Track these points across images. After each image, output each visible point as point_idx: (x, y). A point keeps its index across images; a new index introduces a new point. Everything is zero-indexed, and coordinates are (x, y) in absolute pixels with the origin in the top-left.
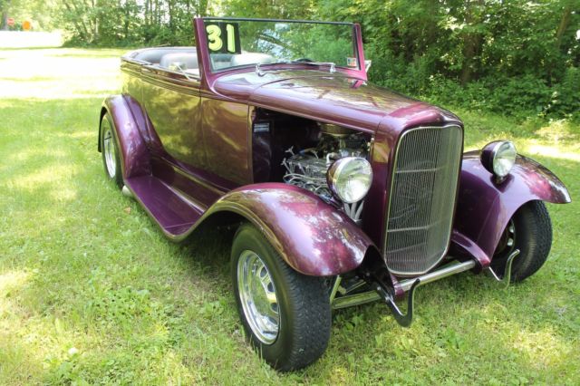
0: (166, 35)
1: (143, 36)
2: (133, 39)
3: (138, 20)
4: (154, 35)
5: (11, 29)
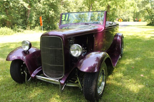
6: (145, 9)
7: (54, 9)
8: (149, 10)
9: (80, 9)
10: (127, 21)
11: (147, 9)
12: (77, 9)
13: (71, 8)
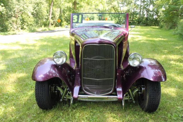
0: (145, 22)
1: (137, 22)
2: (134, 23)
3: (136, 17)
4: (141, 22)
5: (103, 20)
6: (111, 7)
7: (3, 3)
8: (115, 8)
9: (37, 5)
10: (92, 20)
11: (113, 7)
12: (33, 5)
13: (25, 4)
